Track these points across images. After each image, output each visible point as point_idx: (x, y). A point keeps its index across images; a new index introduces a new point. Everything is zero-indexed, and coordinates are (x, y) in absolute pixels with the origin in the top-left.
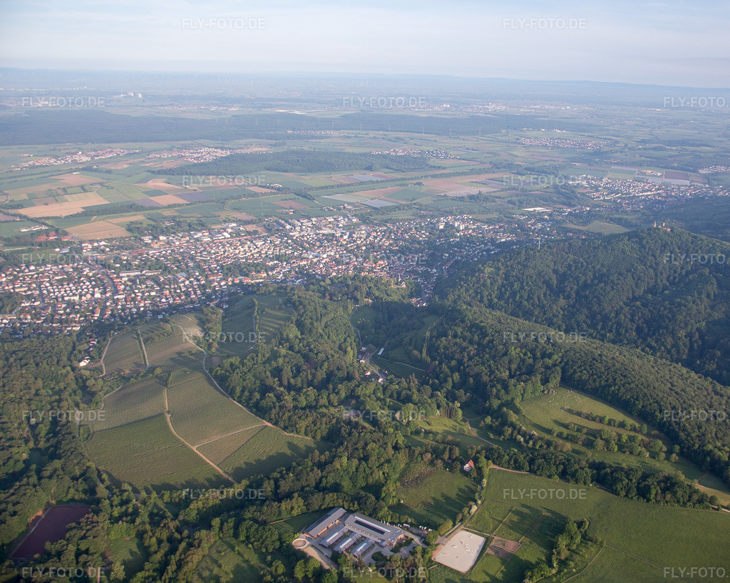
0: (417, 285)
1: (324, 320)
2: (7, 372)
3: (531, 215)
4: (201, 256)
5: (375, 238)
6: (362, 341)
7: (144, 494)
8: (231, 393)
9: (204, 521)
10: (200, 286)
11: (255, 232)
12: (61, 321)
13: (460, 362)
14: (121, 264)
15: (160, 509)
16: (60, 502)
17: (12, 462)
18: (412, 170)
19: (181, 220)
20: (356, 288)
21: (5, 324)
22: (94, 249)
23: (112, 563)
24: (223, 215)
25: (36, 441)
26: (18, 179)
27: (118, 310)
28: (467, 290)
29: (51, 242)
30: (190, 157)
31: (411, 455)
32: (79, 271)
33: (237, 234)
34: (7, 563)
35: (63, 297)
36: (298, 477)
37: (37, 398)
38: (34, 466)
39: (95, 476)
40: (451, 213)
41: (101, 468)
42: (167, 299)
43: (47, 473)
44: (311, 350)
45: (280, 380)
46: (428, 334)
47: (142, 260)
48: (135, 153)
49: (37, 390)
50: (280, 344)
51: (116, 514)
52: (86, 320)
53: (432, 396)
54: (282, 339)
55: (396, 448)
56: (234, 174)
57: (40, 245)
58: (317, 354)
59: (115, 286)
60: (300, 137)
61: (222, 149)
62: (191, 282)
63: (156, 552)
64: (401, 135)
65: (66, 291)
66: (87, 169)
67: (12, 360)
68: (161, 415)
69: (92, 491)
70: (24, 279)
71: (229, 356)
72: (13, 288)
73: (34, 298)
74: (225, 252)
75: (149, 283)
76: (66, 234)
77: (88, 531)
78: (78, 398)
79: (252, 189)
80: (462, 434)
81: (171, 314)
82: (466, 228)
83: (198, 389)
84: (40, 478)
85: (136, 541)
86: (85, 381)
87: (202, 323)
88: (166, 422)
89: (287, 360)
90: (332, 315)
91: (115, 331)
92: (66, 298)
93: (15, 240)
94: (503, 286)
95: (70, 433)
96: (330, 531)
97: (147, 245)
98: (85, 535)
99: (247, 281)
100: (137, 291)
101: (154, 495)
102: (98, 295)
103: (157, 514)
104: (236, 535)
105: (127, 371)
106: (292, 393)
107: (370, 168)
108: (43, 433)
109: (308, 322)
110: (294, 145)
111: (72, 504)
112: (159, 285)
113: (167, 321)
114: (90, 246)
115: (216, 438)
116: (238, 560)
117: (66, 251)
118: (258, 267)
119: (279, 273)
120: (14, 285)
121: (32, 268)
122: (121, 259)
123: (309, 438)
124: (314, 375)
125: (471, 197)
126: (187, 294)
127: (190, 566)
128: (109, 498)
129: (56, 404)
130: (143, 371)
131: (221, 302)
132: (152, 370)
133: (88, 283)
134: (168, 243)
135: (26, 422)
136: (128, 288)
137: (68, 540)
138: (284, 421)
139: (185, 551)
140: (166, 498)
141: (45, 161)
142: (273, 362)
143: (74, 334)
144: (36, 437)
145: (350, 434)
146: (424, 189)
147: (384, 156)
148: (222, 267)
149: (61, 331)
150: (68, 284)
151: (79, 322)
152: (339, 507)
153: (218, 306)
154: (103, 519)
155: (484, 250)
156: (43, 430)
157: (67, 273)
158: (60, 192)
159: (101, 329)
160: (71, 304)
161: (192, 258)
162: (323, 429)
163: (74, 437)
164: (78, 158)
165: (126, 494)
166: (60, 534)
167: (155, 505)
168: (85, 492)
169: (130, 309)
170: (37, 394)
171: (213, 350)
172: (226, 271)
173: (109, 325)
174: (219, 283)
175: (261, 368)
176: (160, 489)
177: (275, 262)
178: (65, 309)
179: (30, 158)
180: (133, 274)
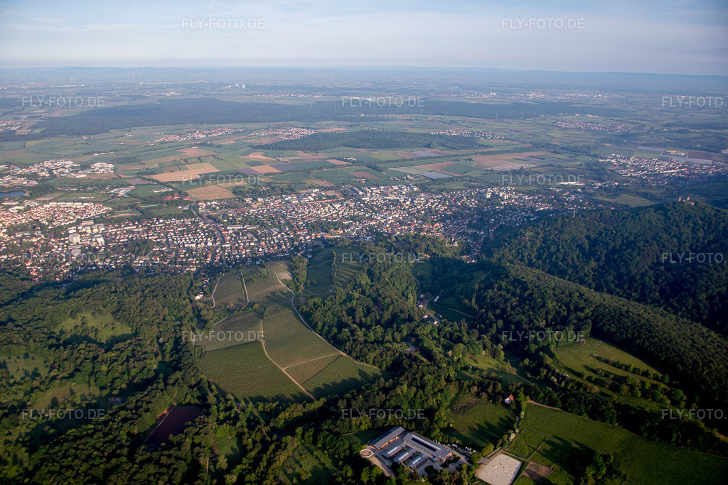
0: (468, 245)
1: (391, 271)
2: (143, 301)
3: (566, 188)
4: (290, 215)
5: (432, 204)
6: (421, 289)
7: (243, 403)
8: (314, 327)
9: (289, 428)
10: (289, 239)
11: (334, 197)
12: (182, 263)
13: (504, 311)
14: (228, 219)
15: (255, 417)
16: (180, 404)
17: (146, 370)
18: (464, 148)
19: (275, 185)
20: (417, 246)
21: (141, 264)
22: (207, 207)
23: (217, 456)
24: (308, 183)
25: (163, 356)
26: (152, 152)
27: (225, 256)
28: (510, 251)
29: (176, 201)
30: (282, 135)
31: (461, 387)
32: (197, 225)
33: (319, 198)
34: (143, 447)
35: (184, 244)
36: (366, 398)
37: (164, 322)
38: (161, 375)
39: (206, 386)
40: (497, 185)
41: (211, 380)
42: (263, 249)
43: (171, 381)
44: (379, 295)
45: (354, 318)
46: (477, 286)
47: (244, 217)
48: (239, 132)
49: (164, 316)
50: (354, 288)
51: (221, 417)
52: (201, 263)
53: (479, 339)
54: (356, 285)
55: (448, 380)
56: (316, 149)
57: (167, 203)
58: (384, 299)
59: (223, 237)
60: (371, 120)
61: (308, 129)
62: (282, 236)
63: (251, 450)
64: (455, 118)
65: (186, 240)
66: (203, 144)
67: (146, 292)
69: (203, 397)
70: (155, 230)
71: (312, 297)
72: (147, 236)
73: (163, 244)
74: (309, 212)
75: (250, 235)
76: (186, 195)
77: (200, 428)
78: (194, 324)
79: (332, 161)
80: (503, 372)
81: (266, 261)
82: (510, 198)
83: (287, 322)
84: (166, 385)
85: (236, 440)
86: (199, 311)
87: (291, 269)
88: (262, 348)
89: (360, 302)
90: (397, 267)
91: (223, 272)
92: (186, 246)
93: (149, 199)
94: (541, 248)
95: (188, 351)
96: (391, 445)
97: (248, 205)
98: (198, 431)
99: (327, 236)
100: (240, 241)
101: (251, 405)
102: (210, 244)
103: (253, 420)
104: (315, 442)
105: (232, 305)
106: (363, 329)
107: (428, 146)
108: (168, 350)
109: (377, 271)
110: (365, 126)
111: (188, 407)
112: (257, 237)
113: (264, 267)
114: (204, 205)
115: (300, 363)
116: (315, 463)
117: (186, 208)
118: (336, 226)
119: (353, 230)
120: (148, 233)
121: (161, 221)
122: (228, 216)
123: (376, 367)
124: (381, 316)
125: (514, 172)
126: (279, 245)
127: (278, 464)
128: (216, 405)
129: (178, 328)
130: (244, 305)
131: (306, 253)
132: (252, 305)
133: (202, 234)
134: (264, 204)
135: (156, 340)
136: (233, 239)
137: (186, 434)
138: (356, 352)
139: (275, 451)
140: (261, 408)
141: (172, 138)
142: (348, 303)
143: (192, 274)
144: (163, 352)
145: (410, 366)
146: (474, 164)
147: (440, 136)
148: (307, 224)
149: (182, 271)
150: (188, 235)
151: (196, 264)
152: (399, 426)
153: (303, 255)
154: (212, 420)
155: (525, 217)
156: (169, 347)
157: (187, 226)
158: (182, 162)
159: (212, 271)
160: (189, 250)
161: (284, 217)
162: (388, 360)
163: (191, 355)
164: (196, 136)
165: (229, 402)
166: (180, 430)
167: (252, 413)
168: (199, 398)
169: (235, 256)
170: (164, 319)
171: (300, 291)
172: (310, 228)
173: (219, 268)
174: (304, 237)
175: (338, 308)
176: (255, 400)
177: (351, 221)
178: (185, 254)
179: (160, 136)
180: (237, 228)
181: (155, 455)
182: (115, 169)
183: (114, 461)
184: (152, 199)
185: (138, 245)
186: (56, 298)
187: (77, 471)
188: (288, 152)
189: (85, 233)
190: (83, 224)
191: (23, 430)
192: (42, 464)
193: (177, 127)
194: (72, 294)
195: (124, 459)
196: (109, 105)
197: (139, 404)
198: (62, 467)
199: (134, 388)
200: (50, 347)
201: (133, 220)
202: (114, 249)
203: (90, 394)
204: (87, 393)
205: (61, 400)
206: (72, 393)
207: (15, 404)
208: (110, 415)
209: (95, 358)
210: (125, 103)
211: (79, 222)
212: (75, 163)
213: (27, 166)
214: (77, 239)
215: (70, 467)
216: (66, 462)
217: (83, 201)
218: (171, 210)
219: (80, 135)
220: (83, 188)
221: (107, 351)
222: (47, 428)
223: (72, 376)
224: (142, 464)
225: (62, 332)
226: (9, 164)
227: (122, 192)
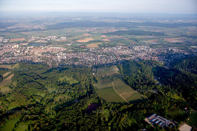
0: (166, 63)
1: (147, 69)
2: (80, 74)
3: (193, 48)
4: (115, 53)
5: (154, 51)
6: (155, 75)
8: (128, 84)
9: (124, 111)
10: (115, 59)
11: (126, 48)
12: (88, 65)
13: (181, 83)
16: (93, 103)
17: (84, 93)
18: (161, 36)
19: (110, 44)
20: (152, 63)
21: (77, 64)
23: (105, 117)
24: (119, 44)
26: (76, 34)
27: (99, 63)
28: (179, 66)
29: (83, 48)
30: (110, 31)
31: (171, 104)
32: (90, 54)
33: (122, 48)
34: (86, 114)
35: (87, 59)
36: (145, 105)
37: (86, 80)
38: (88, 95)
39: (100, 98)
40: (172, 47)
42: (109, 61)
44: (145, 76)
45: (138, 82)
46: (172, 75)
47: (102, 53)
50: (137, 74)
51: (105, 107)
53: (174, 90)
55: (167, 101)
56: (120, 35)
57: (81, 48)
58: (146, 77)
59: (97, 58)
60: (134, 27)
61: (117, 29)
62: (113, 58)
63: (114, 117)
64: (157, 27)
68: (112, 87)
69: (100, 101)
70: (79, 55)
71: (126, 76)
72: (77, 57)
73: (82, 59)
74: (120, 52)
75: (104, 58)
76: (86, 46)
77: (100, 110)
78: (94, 81)
79: (124, 38)
80: (182, 100)
81: (110, 65)
82: (176, 51)
83: (120, 82)
84: (90, 97)
85: (109, 114)
86: (95, 78)
87: (119, 68)
88: (113, 89)
89: (139, 78)
91: (99, 68)
95: (94, 89)
96: (153, 118)
97: (103, 49)
99: (126, 59)
100: (102, 59)
101: (112, 104)
102: (94, 60)
103: (114, 109)
104: (131, 116)
105: (103, 77)
106: (142, 86)
107: (151, 35)
109: (143, 70)
110: (132, 29)
112: (107, 58)
113: (111, 67)
114: (91, 49)
115: (125, 94)
116: (132, 122)
117: (86, 50)
118: (128, 56)
119: (133, 58)
121: (80, 53)
122: (98, 52)
123: (146, 96)
124: (146, 82)
125: (176, 43)
126: (113, 61)
127: (122, 121)
128: (103, 103)
129: (90, 82)
130: (107, 77)
132: (109, 77)
133: (92, 57)
134: (107, 49)
135: (85, 85)
136: (100, 59)
137: (97, 111)
139: (121, 117)
140: (115, 105)
141: (80, 31)
142: (136, 78)
143: (91, 67)
144: (87, 88)
145: (157, 97)
146: (164, 40)
147: (154, 32)
148: (120, 56)
149: (88, 67)
150: (88, 57)
151: (91, 65)
152: (155, 113)
153: (120, 64)
154: (103, 107)
155: (181, 56)
157: (87, 54)
158: (84, 37)
159: (96, 67)
160: (89, 61)
161: (113, 53)
162: (150, 95)
164: (87, 30)
165: (107, 103)
167: (113, 106)
168: (98, 101)
169: (101, 63)
171: (122, 74)
173: (98, 66)
174: (119, 59)
175: (134, 79)
176: (114, 103)
177: (132, 55)
178: (88, 62)
179: (77, 30)
180: (101, 56)
181: (89, 116)
182: (66, 39)
183: (79, 117)
184: (77, 47)
185: (75, 59)
186: (57, 72)
187: (70, 118)
188: (112, 35)
189: (61, 55)
190: (60, 53)
191: (54, 106)
192: (60, 115)
193: (81, 28)
194: (61, 71)
195: (82, 117)
196: (63, 22)
197: (83, 102)
198: (65, 117)
199: (81, 97)
200: (58, 85)
201: (73, 52)
202: (69, 60)
203: (69, 98)
204: (68, 98)
205: (62, 99)
206: (65, 98)
207: (51, 99)
208: (76, 104)
209: (70, 89)
210: (67, 21)
211: (59, 52)
212: (56, 37)
213: (44, 37)
214: (59, 57)
215: (67, 117)
216: (67, 116)
217: (59, 47)
218: (83, 50)
219: (57, 29)
220: (59, 43)
221: (73, 87)
222: (60, 106)
223: (64, 93)
224: (86, 118)
225: (60, 81)
226: (40, 37)
227: (69, 45)
